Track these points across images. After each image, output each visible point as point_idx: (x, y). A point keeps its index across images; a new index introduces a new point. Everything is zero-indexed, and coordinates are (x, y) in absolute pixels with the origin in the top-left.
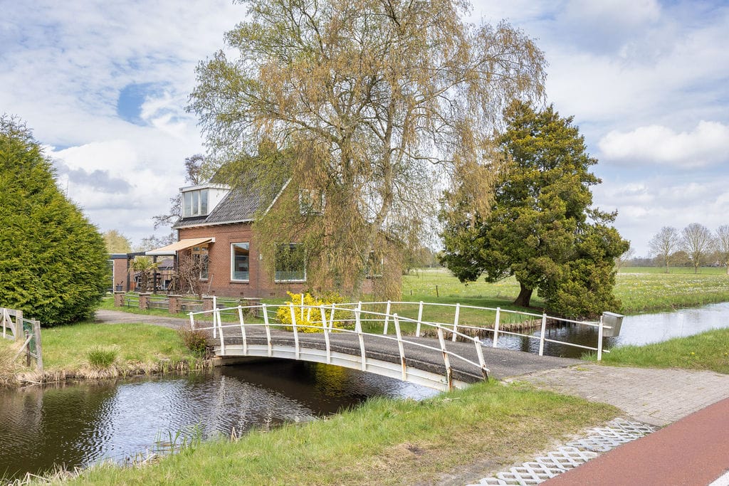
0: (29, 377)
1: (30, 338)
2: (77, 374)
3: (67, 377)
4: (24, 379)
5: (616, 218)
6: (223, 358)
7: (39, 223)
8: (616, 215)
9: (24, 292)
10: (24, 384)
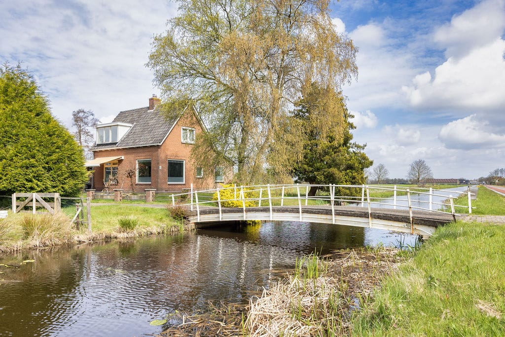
0: (82, 237)
1: (80, 210)
2: (112, 235)
3: (106, 237)
4: (79, 239)
5: (365, 148)
6: (196, 224)
7: (47, 136)
8: (366, 146)
9: (39, 183)
10: (80, 242)
